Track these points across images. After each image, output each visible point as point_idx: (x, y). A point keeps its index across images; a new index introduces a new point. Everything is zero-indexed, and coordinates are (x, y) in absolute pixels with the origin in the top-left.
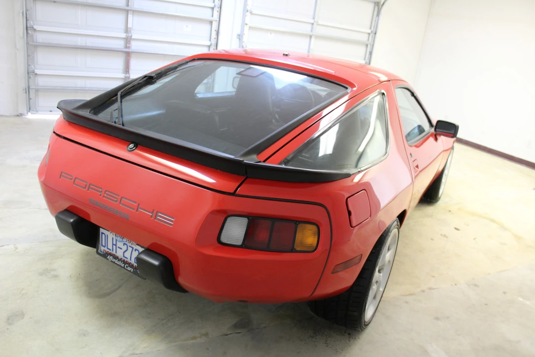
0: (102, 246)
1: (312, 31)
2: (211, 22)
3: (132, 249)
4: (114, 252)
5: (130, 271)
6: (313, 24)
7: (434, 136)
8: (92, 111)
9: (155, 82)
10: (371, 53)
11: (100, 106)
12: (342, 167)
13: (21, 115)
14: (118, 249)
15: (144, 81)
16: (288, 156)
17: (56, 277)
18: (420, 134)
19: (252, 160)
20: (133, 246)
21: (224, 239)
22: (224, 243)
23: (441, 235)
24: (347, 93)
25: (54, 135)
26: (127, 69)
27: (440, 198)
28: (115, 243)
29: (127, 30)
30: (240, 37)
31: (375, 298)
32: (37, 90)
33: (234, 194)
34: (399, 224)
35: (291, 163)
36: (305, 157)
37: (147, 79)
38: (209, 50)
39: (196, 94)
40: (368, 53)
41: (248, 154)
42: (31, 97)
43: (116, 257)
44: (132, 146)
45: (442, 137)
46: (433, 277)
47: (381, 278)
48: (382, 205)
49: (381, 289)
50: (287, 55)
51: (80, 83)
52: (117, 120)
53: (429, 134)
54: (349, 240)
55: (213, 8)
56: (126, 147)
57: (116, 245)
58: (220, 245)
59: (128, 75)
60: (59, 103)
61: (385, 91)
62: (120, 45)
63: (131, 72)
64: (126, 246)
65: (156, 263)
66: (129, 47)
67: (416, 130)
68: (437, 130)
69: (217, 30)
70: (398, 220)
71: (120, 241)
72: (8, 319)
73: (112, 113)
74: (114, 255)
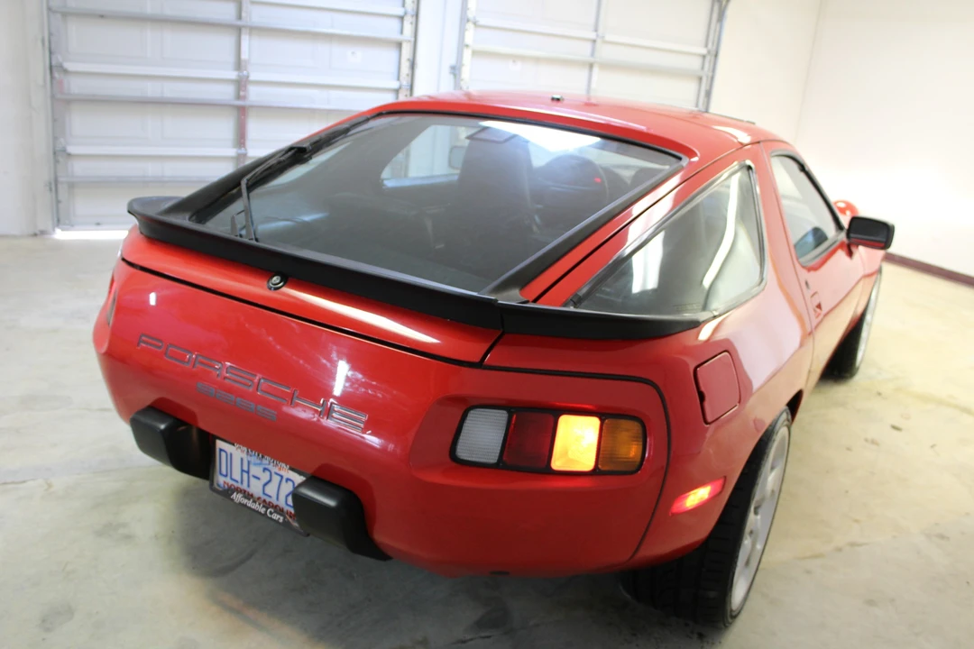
0: (221, 474)
1: (593, 54)
2: (399, 45)
3: (279, 478)
4: (245, 486)
5: (277, 522)
6: (594, 41)
7: (846, 248)
8: (194, 218)
9: (310, 158)
10: (708, 94)
11: (209, 206)
12: (679, 308)
13: (43, 233)
14: (252, 480)
15: (289, 158)
16: (579, 289)
17: (128, 538)
18: (818, 244)
19: (512, 298)
20: (282, 473)
21: (463, 452)
22: (463, 460)
23: (866, 440)
24: (682, 168)
25: (124, 264)
26: (241, 139)
27: (858, 369)
28: (245, 468)
29: (239, 65)
30: (455, 70)
31: (747, 563)
32: (72, 186)
33: (480, 365)
34: (790, 417)
35: (585, 303)
36: (608, 294)
37: (294, 154)
38: (397, 98)
39: (383, 181)
40: (703, 94)
41: (504, 286)
42: (60, 198)
43: (248, 496)
44: (276, 279)
45: (861, 248)
46: (856, 521)
47: (759, 523)
48: (756, 384)
49: (759, 547)
50: (558, 100)
51: (152, 169)
52: (244, 232)
53: (837, 243)
54: (699, 452)
55: (402, 18)
56: (265, 283)
57: (248, 472)
58: (454, 464)
59: (242, 151)
60: (130, 204)
61: (753, 162)
62: (226, 93)
63: (249, 143)
64: (268, 473)
65: (331, 503)
66: (244, 98)
67: (810, 239)
68: (852, 235)
69: (411, 58)
70: (788, 411)
71: (255, 464)
72: (44, 621)
73: (233, 218)
74: (245, 491)
